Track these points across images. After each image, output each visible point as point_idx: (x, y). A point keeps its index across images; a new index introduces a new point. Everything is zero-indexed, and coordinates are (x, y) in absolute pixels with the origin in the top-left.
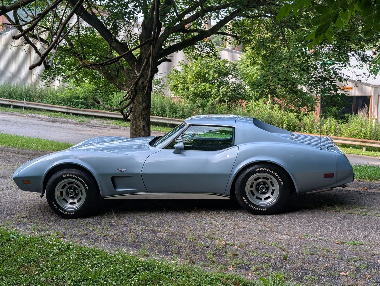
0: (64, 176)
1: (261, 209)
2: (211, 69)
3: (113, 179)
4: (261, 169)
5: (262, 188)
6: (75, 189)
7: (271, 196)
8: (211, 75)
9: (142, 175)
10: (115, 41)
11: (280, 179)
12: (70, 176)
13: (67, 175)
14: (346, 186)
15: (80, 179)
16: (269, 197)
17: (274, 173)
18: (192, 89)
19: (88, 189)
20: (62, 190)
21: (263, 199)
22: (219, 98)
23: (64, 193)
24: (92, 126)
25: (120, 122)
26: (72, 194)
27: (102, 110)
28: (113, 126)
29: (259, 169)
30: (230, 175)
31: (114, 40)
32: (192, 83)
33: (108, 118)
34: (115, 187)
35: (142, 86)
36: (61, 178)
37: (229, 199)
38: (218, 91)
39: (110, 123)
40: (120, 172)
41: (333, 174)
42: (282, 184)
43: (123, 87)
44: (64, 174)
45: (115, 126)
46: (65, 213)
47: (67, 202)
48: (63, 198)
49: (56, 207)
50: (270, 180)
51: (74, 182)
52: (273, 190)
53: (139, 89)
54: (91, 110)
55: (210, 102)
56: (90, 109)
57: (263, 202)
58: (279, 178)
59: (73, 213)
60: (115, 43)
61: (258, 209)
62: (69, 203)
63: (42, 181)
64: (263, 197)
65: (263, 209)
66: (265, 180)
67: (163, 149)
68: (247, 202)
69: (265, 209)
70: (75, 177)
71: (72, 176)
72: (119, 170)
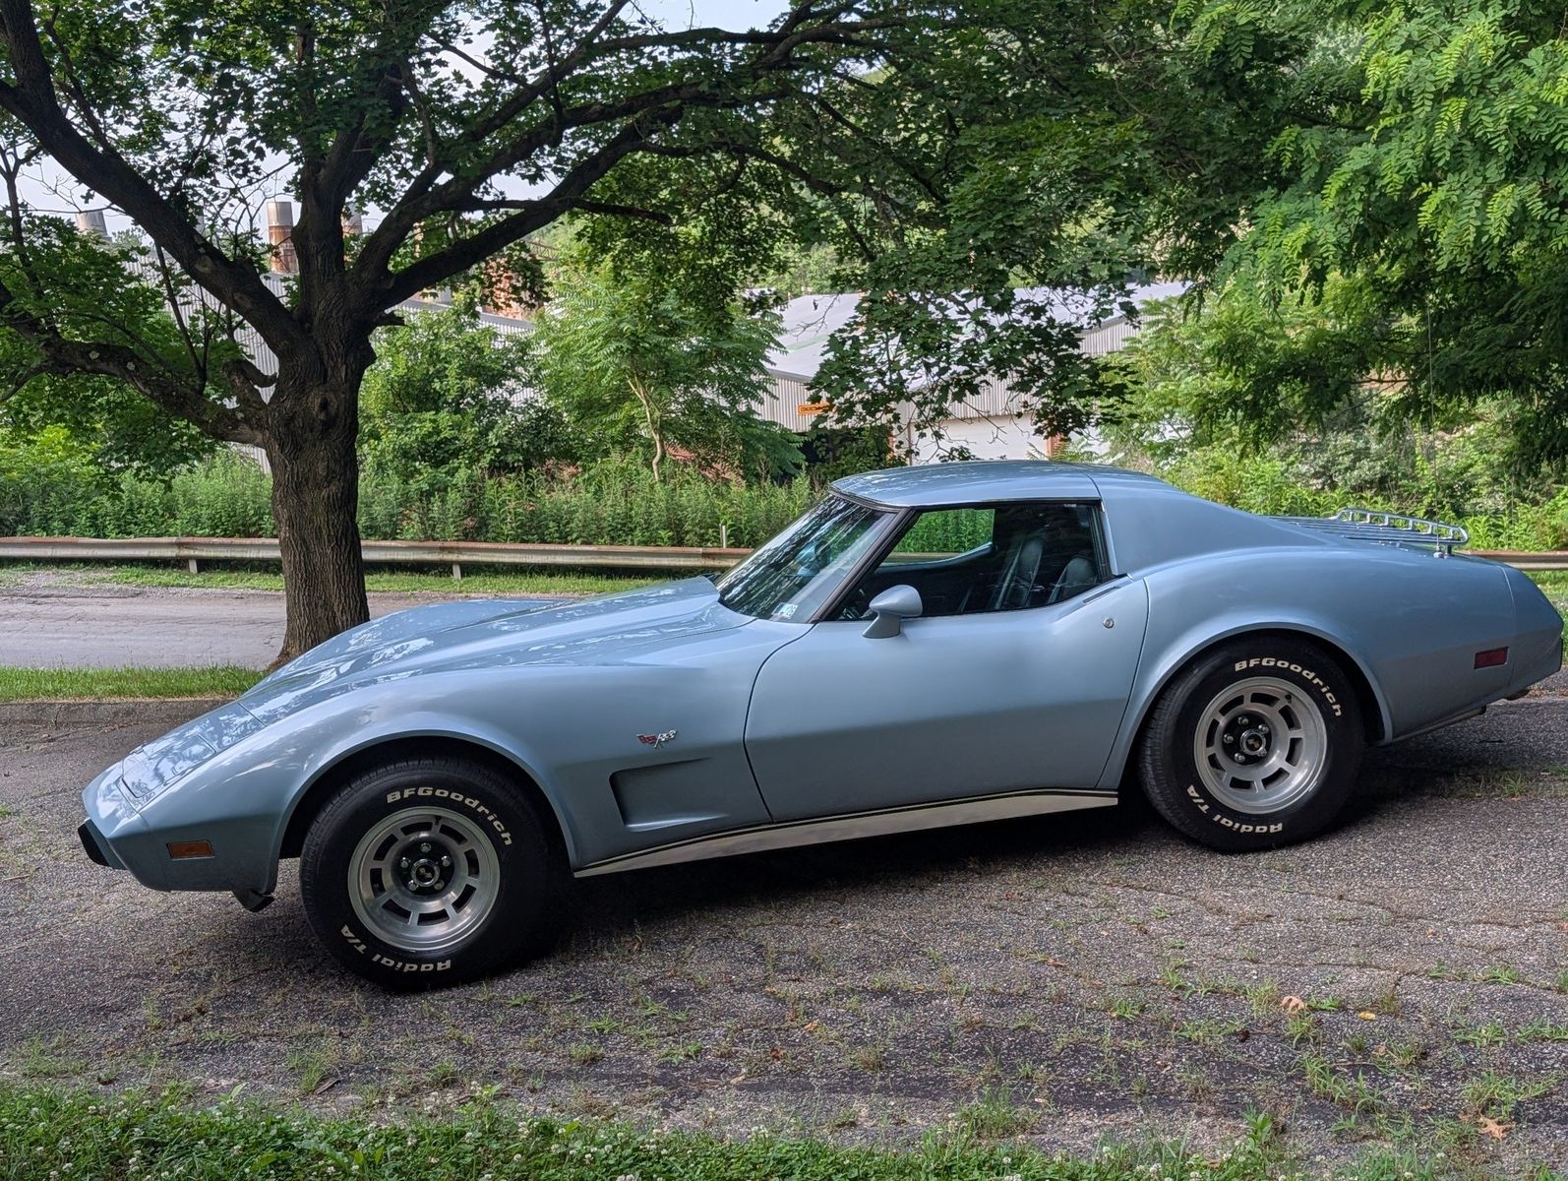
0: (390, 799)
1: (1265, 828)
2: (449, 363)
3: (614, 781)
4: (1253, 663)
5: (1251, 742)
6: (438, 849)
7: (1286, 766)
8: (451, 383)
9: (745, 749)
10: (207, 254)
11: (1328, 695)
12: (420, 792)
13: (407, 793)
14: (1524, 694)
15: (467, 801)
16: (1280, 774)
17: (1305, 673)
18: (392, 434)
19: (509, 842)
20: (377, 865)
21: (1258, 785)
22: (489, 457)
23: (388, 880)
24: (34, 597)
25: (140, 570)
26: (429, 875)
27: (61, 534)
28: (117, 587)
29: (1244, 664)
30: (1127, 704)
31: (202, 250)
32: (383, 416)
33: (86, 562)
34: (626, 819)
35: (322, 416)
36: (378, 809)
37: (1115, 802)
38: (484, 433)
39: (103, 580)
40: (647, 746)
41: (1505, 649)
42: (1338, 714)
43: (235, 427)
44: (392, 789)
45: (124, 587)
46: (407, 969)
47: (406, 915)
48: (384, 898)
49: (362, 948)
50: (1280, 705)
51: (438, 818)
52: (1294, 742)
53: (311, 431)
54: (19, 539)
55: (462, 475)
56: (14, 534)
57: (1260, 796)
58: (1324, 690)
59: (448, 964)
60: (208, 258)
61: (1251, 828)
62: (414, 918)
63: (277, 832)
64: (1257, 775)
65: (1272, 828)
66: (1259, 708)
67: (815, 622)
68: (1206, 807)
69: (1280, 827)
70: (446, 793)
71: (429, 793)
72: (643, 739)
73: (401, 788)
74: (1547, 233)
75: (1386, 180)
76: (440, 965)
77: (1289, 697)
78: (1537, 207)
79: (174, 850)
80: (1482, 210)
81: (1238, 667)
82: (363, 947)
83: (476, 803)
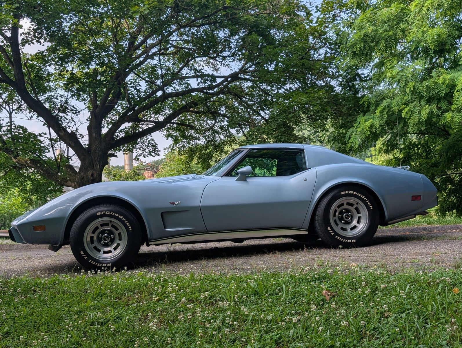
0: (98, 214)
1: (350, 241)
3: (162, 214)
4: (346, 192)
5: (346, 216)
6: (110, 232)
7: (357, 225)
9: (200, 209)
11: (369, 203)
12: (106, 213)
13: (103, 213)
14: (427, 213)
15: (120, 216)
16: (355, 227)
17: (362, 196)
19: (131, 229)
20: (92, 235)
21: (349, 230)
23: (95, 238)
26: (107, 239)
29: (344, 193)
30: (310, 202)
34: (165, 228)
36: (94, 217)
37: (307, 233)
40: (172, 205)
41: (420, 196)
42: (372, 209)
43: (67, 182)
44: (98, 212)
46: (98, 265)
47: (99, 251)
48: (93, 245)
50: (354, 207)
51: (111, 222)
52: (359, 218)
53: (88, 182)
57: (349, 232)
58: (367, 201)
59: (111, 264)
61: (346, 241)
62: (102, 252)
63: (65, 223)
64: (348, 227)
65: (353, 241)
66: (349, 207)
67: (222, 176)
68: (333, 233)
69: (355, 241)
70: (114, 214)
71: (109, 213)
72: (171, 203)
73: (101, 212)
74: (438, 120)
75: (394, 108)
76: (108, 264)
77: (357, 204)
78: (435, 111)
79: (35, 228)
80: (420, 113)
81: (342, 193)
82: (86, 258)
83: (122, 217)
